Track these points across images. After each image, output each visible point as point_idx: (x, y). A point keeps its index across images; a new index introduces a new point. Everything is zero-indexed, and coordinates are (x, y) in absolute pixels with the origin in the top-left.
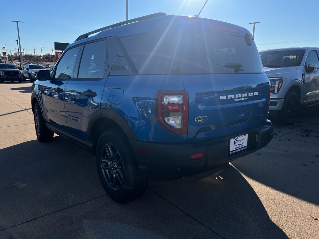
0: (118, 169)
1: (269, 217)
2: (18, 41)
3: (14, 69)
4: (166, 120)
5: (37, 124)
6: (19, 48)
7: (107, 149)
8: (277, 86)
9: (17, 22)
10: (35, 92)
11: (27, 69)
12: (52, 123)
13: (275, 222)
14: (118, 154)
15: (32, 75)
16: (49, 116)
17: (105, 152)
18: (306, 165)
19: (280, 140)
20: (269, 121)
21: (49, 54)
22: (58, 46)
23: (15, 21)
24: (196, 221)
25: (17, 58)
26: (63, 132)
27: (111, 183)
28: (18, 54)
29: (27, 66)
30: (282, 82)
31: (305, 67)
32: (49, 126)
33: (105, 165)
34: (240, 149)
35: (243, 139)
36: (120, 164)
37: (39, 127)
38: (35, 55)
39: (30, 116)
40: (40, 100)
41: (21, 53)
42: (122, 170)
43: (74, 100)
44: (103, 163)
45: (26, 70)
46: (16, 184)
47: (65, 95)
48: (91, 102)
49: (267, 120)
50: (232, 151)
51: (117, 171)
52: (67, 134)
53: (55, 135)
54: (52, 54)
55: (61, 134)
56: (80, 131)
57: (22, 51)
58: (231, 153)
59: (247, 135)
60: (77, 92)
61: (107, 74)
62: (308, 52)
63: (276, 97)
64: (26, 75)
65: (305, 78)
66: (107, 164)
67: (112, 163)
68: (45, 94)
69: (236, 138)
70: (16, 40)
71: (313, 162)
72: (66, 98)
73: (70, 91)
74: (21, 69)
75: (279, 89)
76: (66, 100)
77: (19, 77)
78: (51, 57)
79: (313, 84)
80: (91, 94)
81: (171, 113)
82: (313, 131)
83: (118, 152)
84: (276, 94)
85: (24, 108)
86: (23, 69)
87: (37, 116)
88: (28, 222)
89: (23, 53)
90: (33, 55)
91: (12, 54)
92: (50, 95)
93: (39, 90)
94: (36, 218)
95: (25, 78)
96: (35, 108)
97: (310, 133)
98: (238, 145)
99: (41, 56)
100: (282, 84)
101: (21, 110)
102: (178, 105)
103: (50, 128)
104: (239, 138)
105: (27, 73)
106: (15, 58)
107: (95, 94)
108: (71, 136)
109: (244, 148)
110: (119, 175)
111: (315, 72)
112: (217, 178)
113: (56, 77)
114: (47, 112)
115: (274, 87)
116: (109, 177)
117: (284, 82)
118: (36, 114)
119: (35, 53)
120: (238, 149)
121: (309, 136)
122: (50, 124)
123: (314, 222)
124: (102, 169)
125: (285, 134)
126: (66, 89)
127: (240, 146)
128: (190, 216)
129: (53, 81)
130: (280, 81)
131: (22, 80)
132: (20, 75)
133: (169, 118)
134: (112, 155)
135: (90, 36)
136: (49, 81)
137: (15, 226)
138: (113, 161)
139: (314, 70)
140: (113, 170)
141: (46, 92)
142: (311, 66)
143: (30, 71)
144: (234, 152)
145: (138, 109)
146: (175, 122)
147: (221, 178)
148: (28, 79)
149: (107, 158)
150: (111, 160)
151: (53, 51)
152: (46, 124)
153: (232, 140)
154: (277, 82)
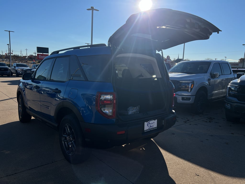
0: (73, 141)
1: (168, 174)
2: (9, 45)
3: (4, 67)
4: (102, 109)
5: (20, 110)
6: (9, 50)
7: (66, 128)
8: (190, 86)
9: (9, 32)
10: (20, 87)
11: (15, 67)
12: (31, 109)
13: (171, 177)
14: (73, 131)
15: (18, 71)
16: (29, 104)
17: (65, 130)
18: (203, 142)
19: (190, 124)
20: (174, 111)
21: (32, 55)
22: (40, 49)
23: (8, 31)
24: (121, 175)
25: (7, 57)
26: (38, 116)
27: (68, 151)
28: (8, 54)
29: (15, 64)
30: (194, 84)
31: (211, 74)
32: (28, 111)
33: (65, 138)
34: (151, 129)
35: (154, 123)
36: (74, 138)
37: (21, 112)
38: (22, 55)
39: (15, 104)
40: (23, 92)
41: (11, 53)
42: (75, 142)
43: (47, 94)
44: (64, 138)
45: (13, 67)
46: (3, 151)
47: (42, 90)
48: (58, 95)
49: (173, 110)
50: (146, 130)
51: (72, 143)
52: (41, 117)
53: (33, 118)
54: (35, 55)
55: (37, 117)
56: (50, 116)
57: (11, 52)
58: (145, 131)
59: (156, 120)
60: (50, 89)
61: (69, 79)
62: (213, 64)
63: (190, 94)
64: (13, 71)
65: (210, 81)
66: (66, 138)
67: (69, 137)
68: (27, 88)
69: (148, 122)
70: (7, 45)
71: (208, 140)
72: (42, 92)
73: (45, 88)
74: (10, 67)
75: (191, 89)
76: (41, 93)
77: (7, 72)
78: (33, 57)
79: (220, 85)
80: (58, 91)
81: (106, 106)
82: (214, 119)
83: (73, 130)
84: (189, 92)
85: (11, 97)
86: (11, 66)
87: (20, 104)
88: (10, 175)
89: (12, 53)
90: (20, 55)
91: (3, 55)
92: (31, 89)
93: (23, 85)
94: (16, 173)
95: (12, 73)
96: (20, 98)
97: (212, 120)
98: (150, 126)
99: (26, 56)
100: (194, 85)
101: (8, 98)
102: (110, 100)
103: (29, 113)
104: (151, 122)
105: (14, 69)
106: (6, 57)
107: (60, 92)
108: (43, 119)
109: (154, 129)
110: (73, 146)
111: (217, 78)
112: (141, 149)
113: (36, 77)
114: (28, 101)
115: (188, 87)
116: (67, 147)
117: (195, 84)
118: (20, 103)
119: (22, 54)
120: (150, 129)
121: (211, 122)
122: (30, 110)
123: (196, 177)
124: (63, 141)
125: (195, 120)
126: (42, 86)
127: (151, 127)
128: (118, 173)
129: (33, 80)
130: (192, 83)
131: (10, 75)
132: (9, 71)
133: (104, 108)
134: (69, 132)
135: (60, 53)
136: (30, 81)
137: (2, 178)
138: (69, 136)
139: (216, 76)
140: (69, 142)
141: (28, 87)
142: (214, 74)
143: (17, 68)
144: (147, 131)
145: (86, 104)
146: (108, 111)
147: (144, 149)
148: (15, 74)
149: (66, 134)
150: (68, 135)
151: (35, 53)
152: (27, 110)
153: (146, 123)
154: (190, 84)
